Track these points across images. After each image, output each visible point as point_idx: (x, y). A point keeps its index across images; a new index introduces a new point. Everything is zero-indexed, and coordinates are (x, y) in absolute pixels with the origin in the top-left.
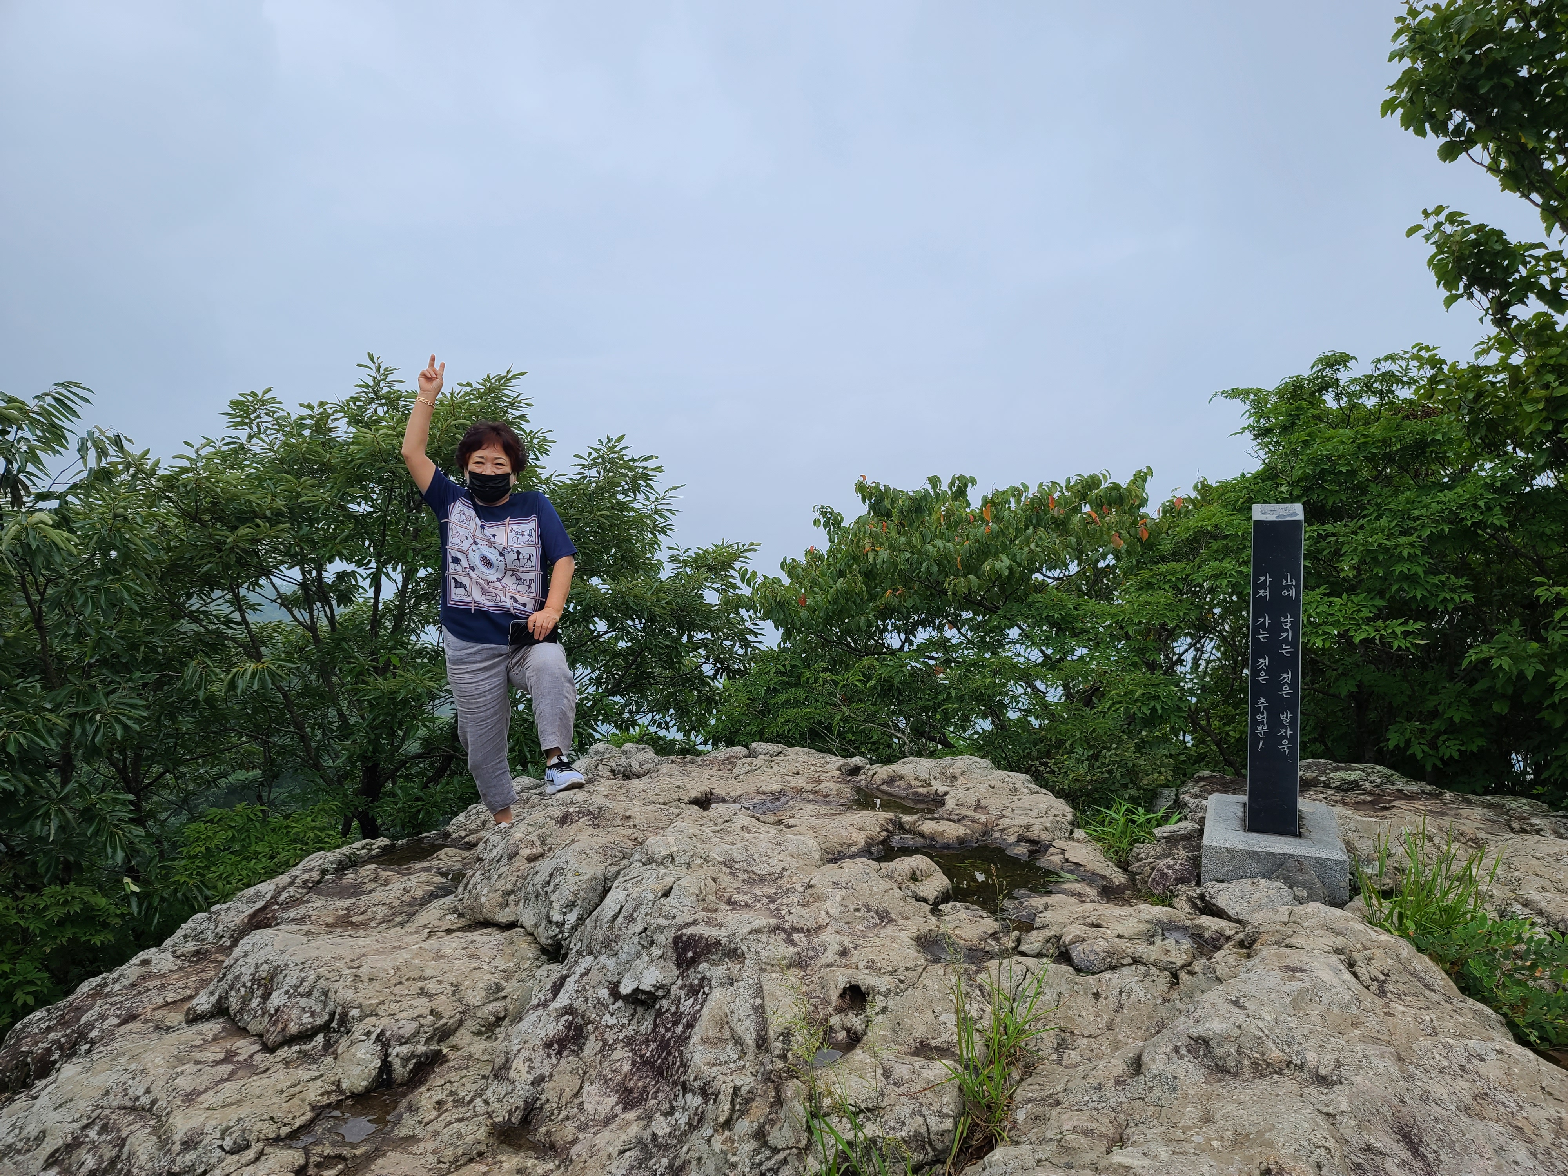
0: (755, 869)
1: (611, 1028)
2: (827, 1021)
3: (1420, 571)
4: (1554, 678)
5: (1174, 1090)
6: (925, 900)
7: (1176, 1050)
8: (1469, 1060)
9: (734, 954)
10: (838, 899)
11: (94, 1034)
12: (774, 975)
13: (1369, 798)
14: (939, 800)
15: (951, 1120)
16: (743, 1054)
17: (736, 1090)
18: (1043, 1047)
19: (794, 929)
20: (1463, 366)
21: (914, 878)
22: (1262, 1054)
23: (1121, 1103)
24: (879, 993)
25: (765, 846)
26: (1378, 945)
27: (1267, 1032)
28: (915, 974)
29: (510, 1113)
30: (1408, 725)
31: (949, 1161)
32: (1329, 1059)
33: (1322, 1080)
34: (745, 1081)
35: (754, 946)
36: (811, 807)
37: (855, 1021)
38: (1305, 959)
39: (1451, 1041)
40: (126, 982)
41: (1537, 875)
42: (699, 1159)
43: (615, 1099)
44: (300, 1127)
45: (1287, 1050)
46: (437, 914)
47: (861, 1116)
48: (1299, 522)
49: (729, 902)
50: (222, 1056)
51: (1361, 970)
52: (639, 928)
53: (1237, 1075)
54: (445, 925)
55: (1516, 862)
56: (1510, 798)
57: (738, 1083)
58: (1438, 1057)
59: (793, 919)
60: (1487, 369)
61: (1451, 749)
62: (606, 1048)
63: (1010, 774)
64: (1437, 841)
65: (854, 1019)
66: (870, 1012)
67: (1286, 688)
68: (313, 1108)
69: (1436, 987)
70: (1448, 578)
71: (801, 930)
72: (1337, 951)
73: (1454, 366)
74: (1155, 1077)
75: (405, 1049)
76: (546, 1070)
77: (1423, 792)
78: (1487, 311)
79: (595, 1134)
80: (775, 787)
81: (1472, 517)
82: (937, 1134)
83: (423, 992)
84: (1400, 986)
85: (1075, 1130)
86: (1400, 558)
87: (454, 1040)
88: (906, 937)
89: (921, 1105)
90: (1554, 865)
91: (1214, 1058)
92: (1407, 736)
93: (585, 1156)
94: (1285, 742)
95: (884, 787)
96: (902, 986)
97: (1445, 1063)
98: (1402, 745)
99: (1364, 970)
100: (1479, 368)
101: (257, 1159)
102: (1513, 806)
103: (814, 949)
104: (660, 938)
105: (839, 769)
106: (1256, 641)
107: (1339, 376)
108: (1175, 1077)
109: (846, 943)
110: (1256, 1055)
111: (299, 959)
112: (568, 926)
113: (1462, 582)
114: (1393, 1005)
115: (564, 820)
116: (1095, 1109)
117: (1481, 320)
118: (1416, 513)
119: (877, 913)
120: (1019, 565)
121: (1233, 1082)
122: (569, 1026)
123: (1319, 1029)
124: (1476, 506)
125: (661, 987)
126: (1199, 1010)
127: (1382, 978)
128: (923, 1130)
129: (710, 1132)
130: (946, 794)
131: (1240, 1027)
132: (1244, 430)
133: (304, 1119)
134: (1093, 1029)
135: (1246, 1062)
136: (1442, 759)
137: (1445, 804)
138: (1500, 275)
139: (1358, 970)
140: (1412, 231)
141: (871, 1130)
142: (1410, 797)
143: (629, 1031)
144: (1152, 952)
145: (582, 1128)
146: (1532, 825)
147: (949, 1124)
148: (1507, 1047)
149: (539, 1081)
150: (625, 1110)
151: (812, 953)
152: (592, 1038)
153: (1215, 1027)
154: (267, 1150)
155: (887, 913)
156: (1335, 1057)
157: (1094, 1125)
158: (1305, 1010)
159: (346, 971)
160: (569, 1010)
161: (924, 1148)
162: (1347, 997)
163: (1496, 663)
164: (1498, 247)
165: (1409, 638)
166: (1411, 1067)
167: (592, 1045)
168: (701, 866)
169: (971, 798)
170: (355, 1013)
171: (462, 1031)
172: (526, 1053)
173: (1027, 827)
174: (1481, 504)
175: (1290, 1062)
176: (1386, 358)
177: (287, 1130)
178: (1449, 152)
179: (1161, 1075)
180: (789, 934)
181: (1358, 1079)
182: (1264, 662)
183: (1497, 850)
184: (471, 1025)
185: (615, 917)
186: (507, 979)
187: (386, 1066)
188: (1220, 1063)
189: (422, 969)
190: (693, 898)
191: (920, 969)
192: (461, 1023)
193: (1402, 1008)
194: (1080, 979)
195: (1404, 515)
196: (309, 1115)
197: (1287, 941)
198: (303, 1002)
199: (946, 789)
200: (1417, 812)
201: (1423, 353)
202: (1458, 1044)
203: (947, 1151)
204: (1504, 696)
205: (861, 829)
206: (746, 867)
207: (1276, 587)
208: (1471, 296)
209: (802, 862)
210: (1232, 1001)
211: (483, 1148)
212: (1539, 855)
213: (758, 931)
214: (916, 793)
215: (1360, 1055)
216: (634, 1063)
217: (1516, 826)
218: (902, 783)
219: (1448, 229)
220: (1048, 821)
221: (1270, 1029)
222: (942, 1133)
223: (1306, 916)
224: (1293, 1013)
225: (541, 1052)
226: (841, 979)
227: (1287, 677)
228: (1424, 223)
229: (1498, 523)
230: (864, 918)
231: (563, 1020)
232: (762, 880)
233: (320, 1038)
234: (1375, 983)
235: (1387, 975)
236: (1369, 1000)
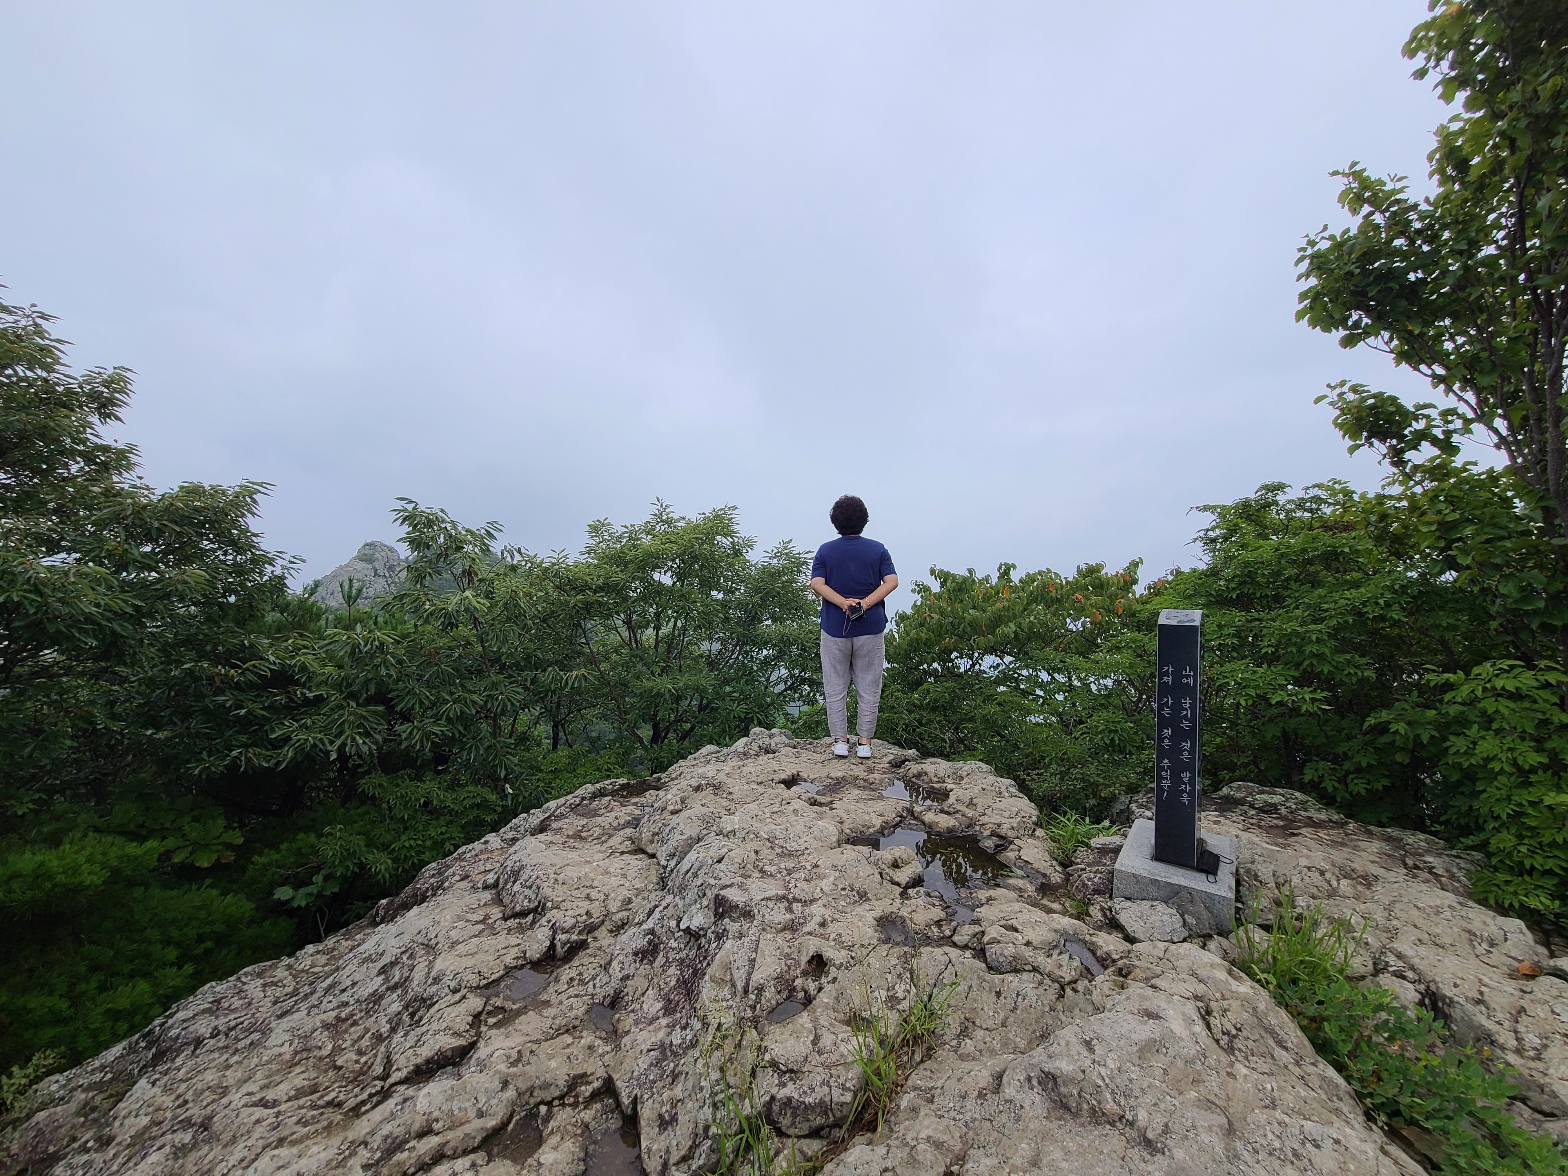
0: (787, 846)
1: (673, 949)
2: (793, 981)
3: (1327, 651)
4: (1448, 744)
5: (1018, 1119)
6: (898, 884)
7: (1029, 1079)
8: (1303, 1143)
9: (747, 914)
10: (832, 879)
11: (446, 884)
12: (769, 936)
13: (1282, 823)
14: (944, 795)
15: (851, 1094)
16: (735, 994)
17: (720, 1025)
18: (948, 1032)
19: (796, 900)
20: (1371, 495)
21: (895, 865)
22: (1099, 1102)
23: (975, 1119)
24: (834, 965)
25: (799, 828)
26: (1236, 996)
27: (1107, 1080)
28: (865, 952)
29: (604, 998)
30: (1322, 764)
31: (845, 1127)
32: (1159, 1120)
33: (1148, 1143)
34: (728, 1020)
35: (764, 910)
36: (857, 792)
37: (812, 986)
38: (1163, 1005)
39: (1287, 1119)
40: (473, 853)
41: (1415, 926)
42: (687, 1073)
43: (660, 1005)
44: (493, 981)
45: (1122, 1103)
46: (620, 839)
47: (787, 1075)
48: (1195, 627)
49: (762, 871)
50: (481, 918)
51: (1215, 1022)
52: (699, 883)
53: (1076, 1115)
54: (622, 848)
55: (1397, 911)
56: (1408, 832)
57: (723, 1020)
58: (1270, 1136)
59: (796, 892)
60: (1391, 497)
61: (1359, 786)
62: (667, 964)
63: (999, 779)
64: (1328, 875)
65: (811, 984)
66: (824, 980)
67: (1186, 754)
68: (506, 967)
69: (1289, 1045)
70: (1353, 657)
71: (800, 901)
72: (1197, 998)
73: (1363, 496)
74: (1006, 1101)
75: (564, 937)
76: (631, 971)
77: (1331, 821)
78: (1384, 456)
79: (641, 1030)
80: (840, 774)
81: (1373, 611)
82: (837, 1104)
83: (588, 897)
84: (1250, 1044)
85: (928, 1139)
86: (1311, 642)
87: (596, 933)
88: (870, 917)
89: (831, 1076)
90: (1434, 918)
91: (1059, 1094)
92: (1320, 773)
93: (628, 1047)
94: (1185, 795)
95: (914, 780)
96: (852, 962)
97: (1277, 1144)
98: (1316, 780)
99: (1217, 1022)
100: (1384, 496)
101: (460, 1001)
102: (1410, 841)
103: (804, 918)
104: (709, 893)
105: (889, 763)
106: (1161, 716)
107: (1278, 498)
108: (1022, 1107)
109: (826, 917)
110: (1094, 1102)
111: (533, 863)
112: (669, 869)
113: (1364, 660)
114: (1238, 1066)
115: (698, 789)
116: (955, 1119)
117: (1379, 463)
118: (1326, 606)
119: (858, 893)
120: (1023, 631)
121: (1071, 1124)
122: (650, 942)
123: (1158, 1083)
124: (1377, 604)
125: (702, 929)
126: (1055, 1045)
127: (1234, 1032)
128: (827, 1099)
129: (698, 1054)
130: (951, 790)
131: (1084, 1072)
132: (1195, 540)
133: (497, 975)
134: (990, 1024)
135: (1085, 1106)
136: (1351, 793)
137: (1347, 834)
138: (1394, 429)
139: (1212, 1020)
140: (1318, 400)
141: (790, 1090)
142: (1317, 825)
143: (683, 955)
144: (1047, 964)
145: (637, 1023)
146: (1425, 862)
147: (848, 1097)
148: (1345, 1137)
149: (626, 978)
150: (664, 1015)
151: (802, 921)
152: (661, 954)
153: (1064, 1066)
154: (468, 995)
155: (866, 893)
156: (1165, 1120)
157: (945, 1138)
158: (1150, 1061)
159: (552, 876)
160: (652, 932)
161: (826, 1114)
162: (1193, 1052)
163: (1393, 728)
164: (1392, 409)
165: (1316, 704)
166: (1239, 1145)
167: (660, 960)
168: (752, 840)
169: (966, 796)
170: (549, 904)
171: (603, 928)
172: (621, 958)
173: (999, 825)
174: (1381, 602)
175: (1123, 1117)
176: (1314, 486)
177: (485, 982)
178: (1349, 342)
179: (1011, 1101)
180: (791, 903)
181: (1179, 1154)
182: (1168, 732)
183: (1382, 891)
184: (608, 925)
185: (687, 872)
186: (637, 896)
187: (552, 946)
188: (1064, 1100)
189: (593, 880)
190: (736, 866)
191: (871, 948)
192: (603, 922)
193: (1244, 1071)
194: (988, 977)
195: (1317, 608)
196: (502, 973)
197: (1153, 981)
198: (527, 892)
199: (953, 786)
200: (1320, 841)
201: (1337, 486)
202: (1294, 1122)
203: (845, 1118)
204: (1403, 749)
205: (881, 815)
206: (782, 843)
207: (1177, 676)
208: (1371, 445)
209: (820, 844)
210: (1085, 1041)
211: (577, 1023)
212: (1420, 905)
213: (768, 899)
214: (932, 787)
215: (1189, 1124)
216: (678, 980)
217: (1410, 862)
218: (925, 778)
219: (1351, 397)
220: (1015, 822)
221: (1111, 1078)
222: (842, 1104)
223: (1178, 956)
224: (1137, 1062)
225: (631, 958)
226: (812, 946)
227: (1187, 745)
228: (1329, 394)
229: (1396, 617)
230: (847, 896)
231: (647, 939)
232: (790, 855)
233: (531, 916)
234: (1226, 1038)
235: (1240, 1030)
236: (1216, 1056)
